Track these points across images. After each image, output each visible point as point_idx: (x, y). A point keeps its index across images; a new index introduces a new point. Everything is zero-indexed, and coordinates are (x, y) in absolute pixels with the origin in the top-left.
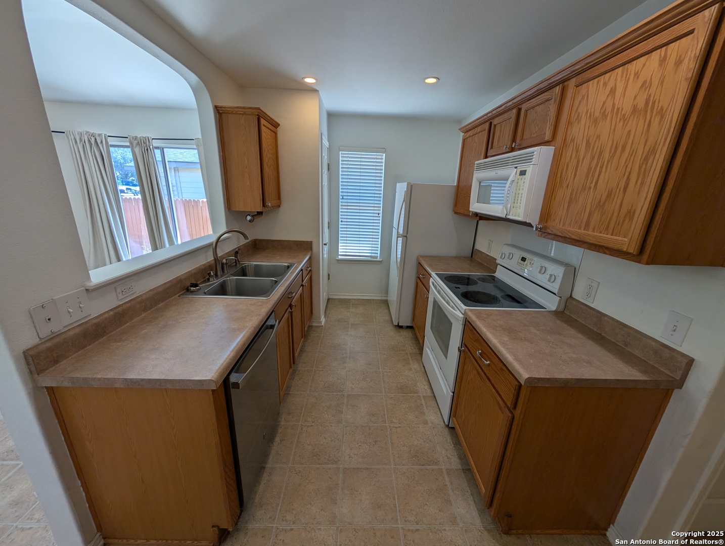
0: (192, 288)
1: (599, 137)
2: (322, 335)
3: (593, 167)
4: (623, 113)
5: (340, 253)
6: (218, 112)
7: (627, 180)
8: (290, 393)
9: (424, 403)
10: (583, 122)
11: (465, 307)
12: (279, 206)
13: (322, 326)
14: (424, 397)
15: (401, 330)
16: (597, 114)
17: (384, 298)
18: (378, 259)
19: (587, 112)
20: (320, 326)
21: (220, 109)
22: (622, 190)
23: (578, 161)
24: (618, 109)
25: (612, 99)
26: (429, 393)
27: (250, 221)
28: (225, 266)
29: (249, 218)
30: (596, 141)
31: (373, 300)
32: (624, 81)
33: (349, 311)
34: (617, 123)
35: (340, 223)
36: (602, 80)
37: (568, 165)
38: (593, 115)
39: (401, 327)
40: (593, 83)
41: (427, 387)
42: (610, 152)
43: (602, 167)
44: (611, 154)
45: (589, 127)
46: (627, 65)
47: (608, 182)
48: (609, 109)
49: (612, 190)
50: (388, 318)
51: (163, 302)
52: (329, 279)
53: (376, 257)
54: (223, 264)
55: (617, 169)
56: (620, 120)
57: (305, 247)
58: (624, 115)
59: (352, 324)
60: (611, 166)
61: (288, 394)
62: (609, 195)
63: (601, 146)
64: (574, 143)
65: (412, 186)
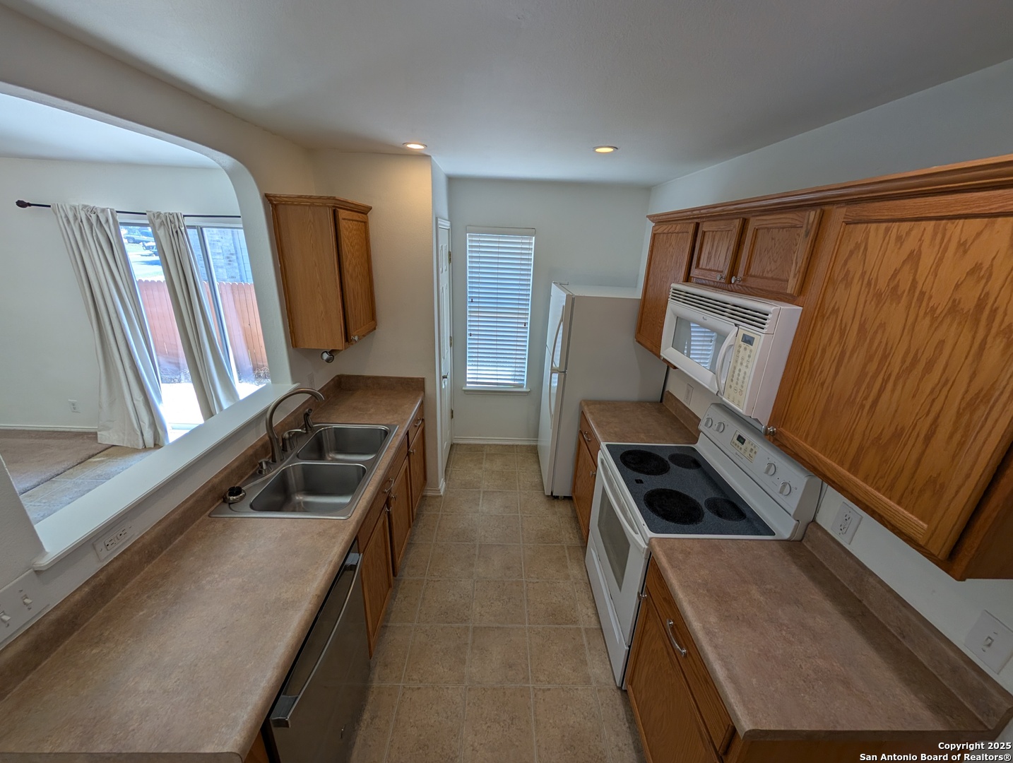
0: (231, 498)
1: (883, 326)
2: (440, 513)
3: (870, 374)
4: (931, 305)
5: (468, 380)
6: (272, 204)
7: (931, 425)
8: (389, 624)
9: (586, 644)
10: (855, 288)
11: (650, 534)
12: (375, 329)
13: (441, 496)
14: (587, 630)
15: (556, 502)
16: (882, 284)
17: (534, 444)
18: (524, 389)
19: (864, 273)
20: (438, 497)
21: (272, 198)
22: (922, 436)
23: (841, 352)
24: (922, 293)
25: (913, 271)
26: (594, 625)
27: (328, 361)
28: (287, 442)
29: (326, 356)
30: (876, 332)
31: (517, 446)
32: (936, 249)
33: (481, 468)
34: (919, 319)
35: (468, 337)
36: (895, 231)
37: (824, 351)
38: (876, 285)
39: (557, 498)
40: (877, 230)
41: (591, 612)
42: (903, 362)
43: (885, 381)
44: (904, 367)
45: (866, 302)
46: (944, 222)
47: (896, 411)
48: (905, 286)
49: (903, 429)
50: (536, 480)
51: (181, 533)
52: (452, 417)
53: (521, 386)
54: (284, 440)
55: (914, 396)
56: (926, 314)
57: (415, 386)
58: (934, 310)
59: (484, 492)
60: (903, 386)
61: (386, 626)
62: (898, 434)
63: (887, 344)
64: (837, 317)
65: (573, 299)
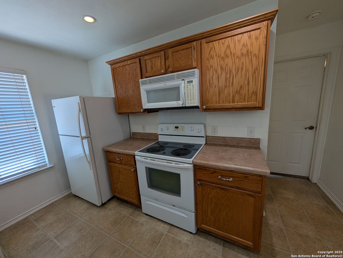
1: (227, 65)
3: (228, 77)
4: (237, 56)
7: (248, 81)
9: (173, 236)
10: (215, 59)
14: (169, 232)
16: (223, 55)
18: (48, 166)
19: (216, 54)
22: (247, 85)
23: (218, 76)
24: (234, 54)
25: (229, 50)
26: (167, 227)
31: (56, 202)
32: (233, 43)
34: (235, 59)
36: (221, 42)
37: (212, 78)
39: (105, 203)
40: (216, 43)
42: (236, 71)
43: (233, 77)
45: (220, 61)
46: (233, 37)
47: (238, 82)
48: (229, 53)
49: (242, 85)
55: (241, 77)
59: (55, 238)
60: (238, 76)
63: (230, 68)
64: (213, 68)
65: (84, 98)
